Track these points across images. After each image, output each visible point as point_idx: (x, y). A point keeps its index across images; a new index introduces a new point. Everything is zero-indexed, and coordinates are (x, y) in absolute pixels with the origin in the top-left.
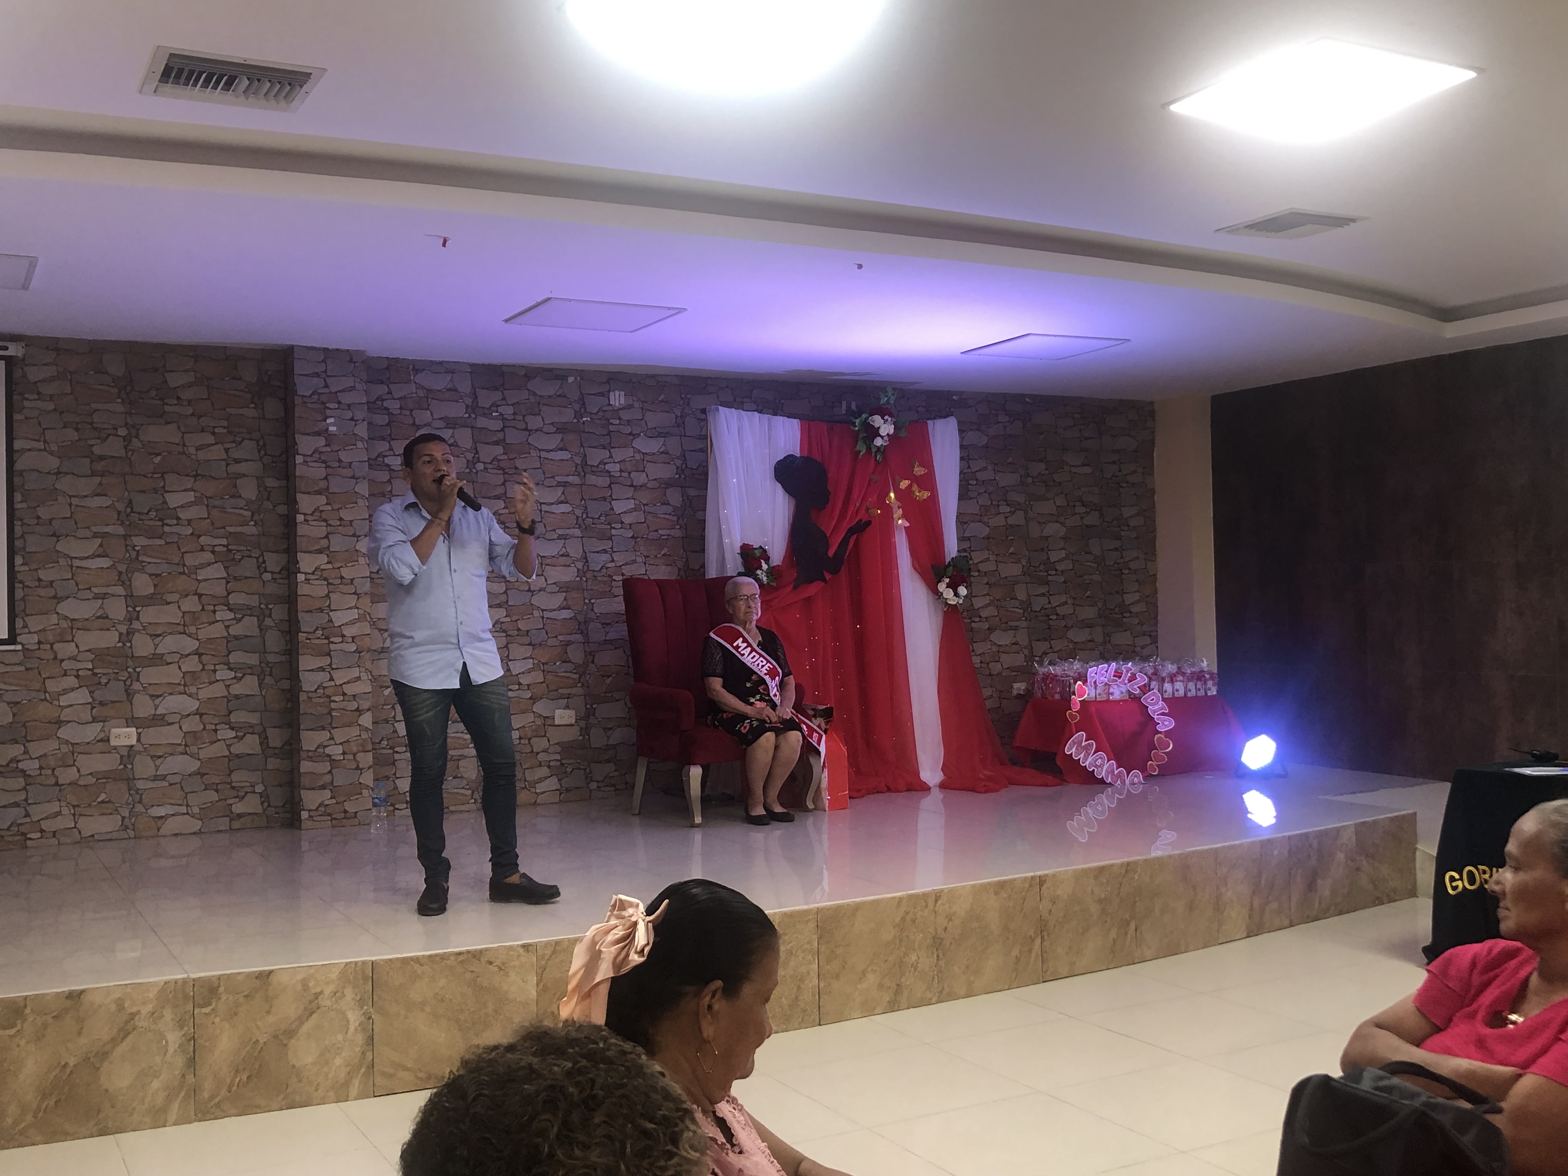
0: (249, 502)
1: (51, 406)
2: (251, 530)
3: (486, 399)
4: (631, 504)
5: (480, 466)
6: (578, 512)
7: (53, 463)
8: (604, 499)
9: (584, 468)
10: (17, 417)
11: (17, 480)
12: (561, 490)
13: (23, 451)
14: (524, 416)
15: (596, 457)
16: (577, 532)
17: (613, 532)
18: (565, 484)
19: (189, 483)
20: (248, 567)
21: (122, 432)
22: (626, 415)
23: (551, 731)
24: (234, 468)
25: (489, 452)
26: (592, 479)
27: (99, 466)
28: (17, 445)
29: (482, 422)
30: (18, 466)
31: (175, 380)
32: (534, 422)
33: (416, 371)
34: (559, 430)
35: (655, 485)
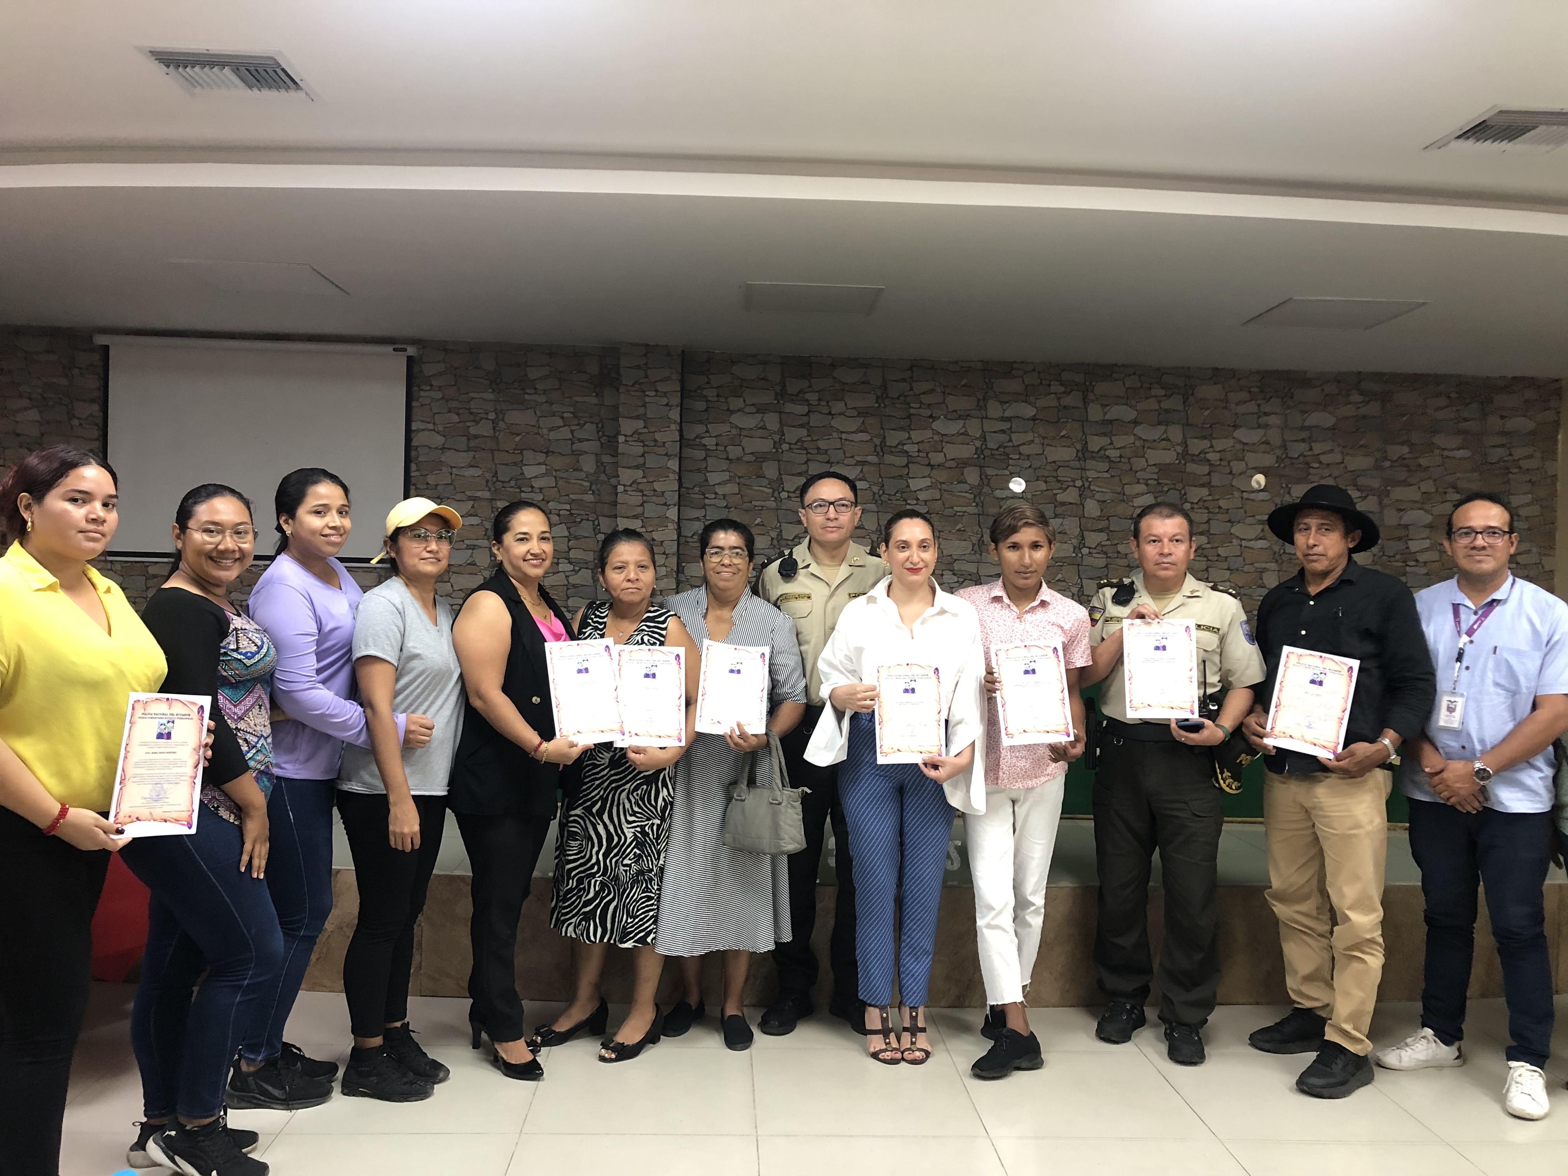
0: (588, 475)
1: (439, 395)
2: (589, 498)
3: (793, 386)
4: (927, 482)
5: (785, 447)
6: (875, 489)
7: (439, 440)
8: (901, 477)
9: (882, 449)
10: (414, 404)
11: (413, 453)
12: (859, 468)
13: (418, 431)
14: (828, 402)
15: (894, 438)
16: (873, 507)
18: (864, 463)
19: (541, 457)
20: (586, 529)
21: (492, 416)
22: (925, 400)
24: (577, 446)
25: (793, 434)
26: (889, 459)
27: (473, 443)
28: (414, 426)
29: (790, 407)
30: (414, 443)
31: (533, 373)
32: (838, 407)
33: (733, 362)
34: (860, 415)
35: (953, 464)
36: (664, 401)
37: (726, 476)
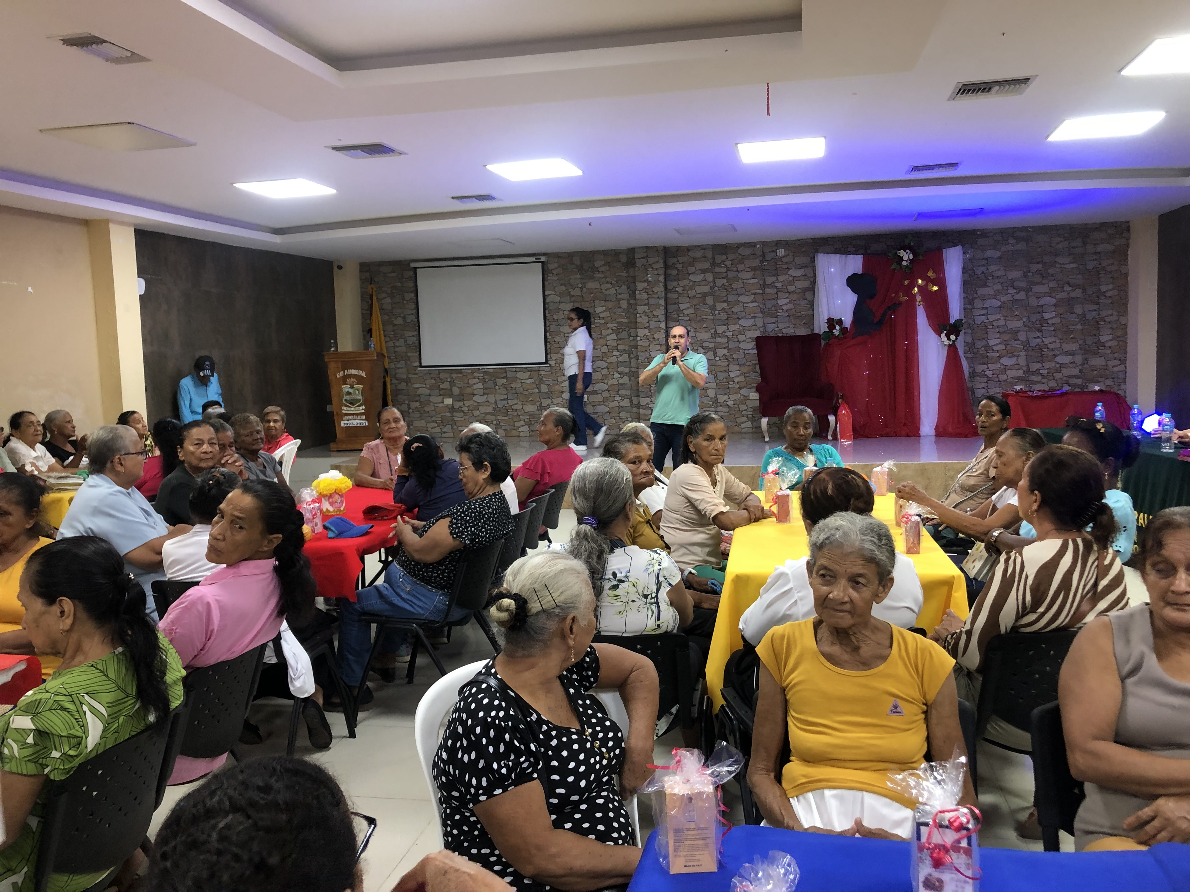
0: (624, 309)
1: (556, 278)
2: (625, 320)
3: (719, 258)
4: (787, 301)
5: (716, 289)
6: (761, 306)
7: (558, 299)
8: (774, 299)
9: (764, 286)
10: (546, 283)
11: (547, 306)
12: (753, 296)
13: (549, 295)
14: (736, 265)
15: (770, 280)
16: (761, 315)
17: (778, 314)
18: (755, 294)
19: (603, 303)
20: (624, 335)
21: (580, 286)
22: (784, 260)
23: (748, 401)
24: (619, 296)
25: (720, 282)
26: (768, 290)
27: (573, 299)
28: (546, 293)
29: (717, 269)
30: (547, 301)
31: (597, 264)
32: (741, 267)
33: (689, 250)
34: (752, 270)
35: (800, 291)
36: (656, 272)
37: (688, 305)
